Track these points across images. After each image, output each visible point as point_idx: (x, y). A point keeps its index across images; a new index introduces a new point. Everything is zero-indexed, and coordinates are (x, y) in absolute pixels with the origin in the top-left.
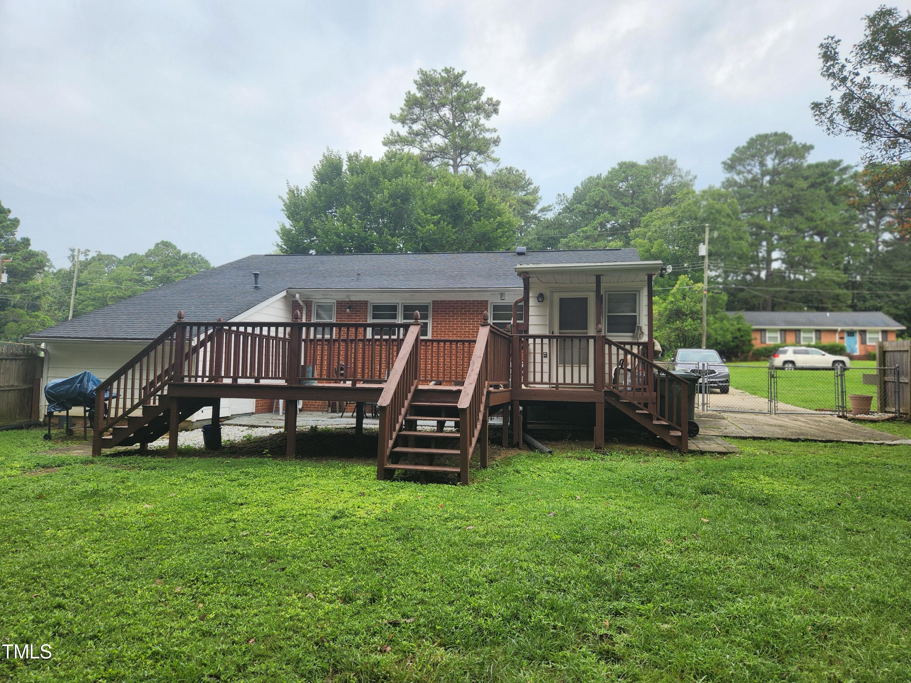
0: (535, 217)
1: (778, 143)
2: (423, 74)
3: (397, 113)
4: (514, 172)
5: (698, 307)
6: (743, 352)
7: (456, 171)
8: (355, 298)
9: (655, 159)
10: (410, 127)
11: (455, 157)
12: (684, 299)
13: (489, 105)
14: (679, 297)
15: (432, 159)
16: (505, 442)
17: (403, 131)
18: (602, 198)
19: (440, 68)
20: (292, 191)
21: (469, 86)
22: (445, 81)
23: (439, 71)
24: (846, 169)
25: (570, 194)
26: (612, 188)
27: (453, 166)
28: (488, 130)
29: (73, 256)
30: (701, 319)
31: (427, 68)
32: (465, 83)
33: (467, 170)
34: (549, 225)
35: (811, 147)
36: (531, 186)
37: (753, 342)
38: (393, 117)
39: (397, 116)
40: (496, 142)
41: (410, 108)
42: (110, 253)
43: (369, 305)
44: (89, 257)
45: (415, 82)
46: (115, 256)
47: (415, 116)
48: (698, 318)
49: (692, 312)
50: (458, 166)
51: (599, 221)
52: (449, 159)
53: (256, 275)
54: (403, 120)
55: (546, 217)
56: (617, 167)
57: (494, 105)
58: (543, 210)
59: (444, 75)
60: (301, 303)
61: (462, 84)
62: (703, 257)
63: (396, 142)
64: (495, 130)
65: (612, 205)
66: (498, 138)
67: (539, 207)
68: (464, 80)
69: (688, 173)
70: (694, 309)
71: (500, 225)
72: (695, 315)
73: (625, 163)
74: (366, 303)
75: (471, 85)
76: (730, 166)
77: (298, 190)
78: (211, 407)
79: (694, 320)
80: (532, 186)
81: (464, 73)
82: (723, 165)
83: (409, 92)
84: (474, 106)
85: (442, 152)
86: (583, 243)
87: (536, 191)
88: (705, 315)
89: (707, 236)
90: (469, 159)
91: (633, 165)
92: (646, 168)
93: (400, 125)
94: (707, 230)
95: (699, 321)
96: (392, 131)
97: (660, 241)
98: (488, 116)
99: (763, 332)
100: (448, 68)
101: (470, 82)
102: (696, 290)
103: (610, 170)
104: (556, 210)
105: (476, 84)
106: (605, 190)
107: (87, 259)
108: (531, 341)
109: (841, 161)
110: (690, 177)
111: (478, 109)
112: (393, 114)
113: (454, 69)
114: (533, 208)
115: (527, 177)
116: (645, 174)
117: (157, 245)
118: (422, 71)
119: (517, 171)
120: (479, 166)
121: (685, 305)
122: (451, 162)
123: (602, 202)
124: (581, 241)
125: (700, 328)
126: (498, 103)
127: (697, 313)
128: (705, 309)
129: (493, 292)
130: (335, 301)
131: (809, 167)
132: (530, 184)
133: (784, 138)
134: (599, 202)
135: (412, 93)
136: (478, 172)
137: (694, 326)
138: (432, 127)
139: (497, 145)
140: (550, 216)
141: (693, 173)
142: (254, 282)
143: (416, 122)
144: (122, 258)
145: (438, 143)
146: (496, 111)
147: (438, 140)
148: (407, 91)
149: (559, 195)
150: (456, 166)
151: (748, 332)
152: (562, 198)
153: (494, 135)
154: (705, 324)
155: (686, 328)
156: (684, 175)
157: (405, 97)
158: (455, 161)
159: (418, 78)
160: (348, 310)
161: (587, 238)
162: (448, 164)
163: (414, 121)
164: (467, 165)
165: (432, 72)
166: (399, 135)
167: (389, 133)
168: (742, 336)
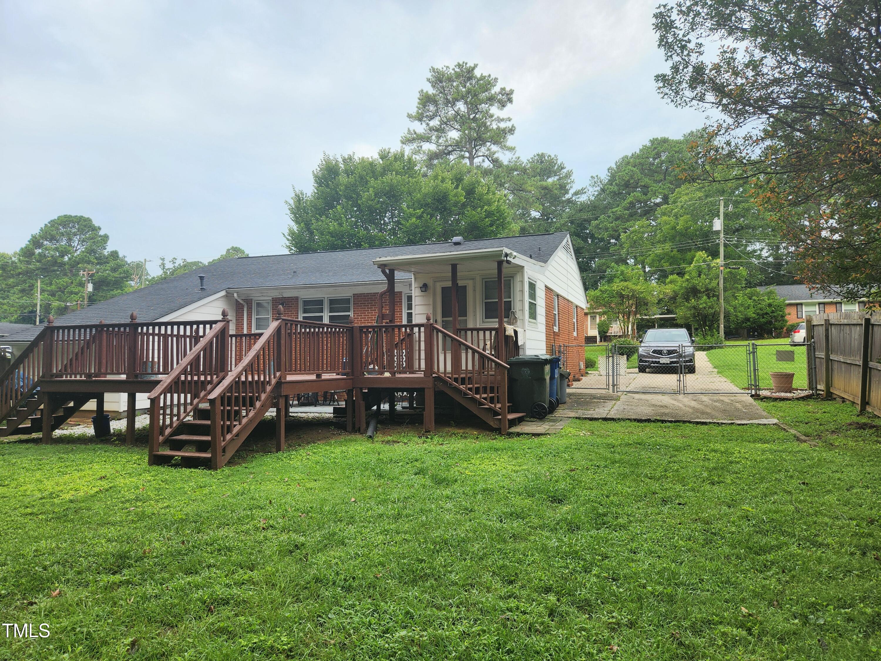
0: (569, 201)
2: (434, 71)
3: (413, 111)
4: (546, 158)
5: (714, 284)
6: (776, 329)
7: (472, 163)
8: (288, 294)
9: (692, 132)
10: (428, 124)
11: (470, 149)
12: (699, 276)
13: (503, 95)
14: (695, 274)
15: (449, 153)
16: (349, 427)
17: (420, 128)
18: (632, 177)
19: (452, 65)
20: (297, 196)
21: (483, 78)
22: (458, 76)
23: (452, 66)
25: (605, 176)
26: (643, 165)
27: (469, 158)
28: (502, 120)
29: (163, 264)
30: (718, 297)
31: (439, 66)
32: (479, 76)
33: (483, 161)
34: (583, 208)
36: (563, 170)
37: (787, 318)
38: (409, 116)
39: (413, 114)
40: (512, 131)
41: (424, 106)
42: (196, 260)
43: (299, 300)
44: (176, 265)
45: (428, 80)
46: (201, 263)
47: (431, 113)
48: (714, 296)
49: (707, 290)
50: (474, 158)
51: (629, 201)
52: (465, 151)
53: (202, 278)
54: (420, 118)
55: (580, 200)
56: (649, 144)
57: (507, 94)
58: (576, 193)
59: (457, 70)
60: (241, 302)
61: (476, 77)
62: (718, 232)
63: (414, 139)
64: (509, 120)
65: (643, 184)
66: (513, 126)
67: (571, 192)
68: (477, 73)
70: (710, 287)
71: (489, 214)
72: (711, 293)
73: (657, 139)
74: (297, 298)
75: (485, 77)
77: (302, 194)
78: (96, 400)
79: (709, 298)
80: (565, 171)
81: (476, 66)
83: (422, 91)
84: (487, 97)
85: (458, 145)
86: (613, 224)
87: (568, 175)
88: (722, 292)
89: (722, 210)
90: (483, 150)
91: (665, 141)
92: (679, 142)
93: (417, 123)
94: (722, 203)
95: (715, 298)
96: (409, 129)
97: (685, 217)
98: (503, 105)
99: (799, 307)
100: (461, 63)
101: (484, 75)
102: (714, 266)
103: (641, 148)
104: (589, 192)
105: (489, 76)
106: (634, 169)
107: (174, 267)
108: (416, 330)
111: (491, 100)
112: (410, 113)
113: (466, 64)
114: (567, 192)
115: (559, 162)
116: (677, 149)
117: (228, 250)
118: (433, 69)
119: (549, 156)
120: (495, 156)
121: (701, 283)
122: (467, 154)
123: (632, 181)
124: (612, 223)
125: (716, 306)
126: (511, 92)
127: (713, 290)
128: (721, 286)
130: (271, 298)
132: (563, 168)
134: (628, 181)
135: (425, 91)
136: (495, 161)
137: (709, 304)
138: (446, 123)
139: (512, 134)
140: (583, 198)
142: (201, 284)
143: (433, 118)
144: (207, 264)
145: (453, 137)
146: (510, 100)
147: (454, 135)
148: (420, 89)
149: (592, 177)
150: (471, 158)
151: (780, 307)
152: (596, 180)
153: (509, 124)
154: (722, 301)
155: (701, 306)
157: (418, 95)
158: (470, 153)
159: (429, 75)
161: (617, 219)
162: (463, 157)
163: (431, 118)
164: (483, 156)
165: (445, 69)
166: (415, 133)
167: (406, 132)
168: (773, 312)
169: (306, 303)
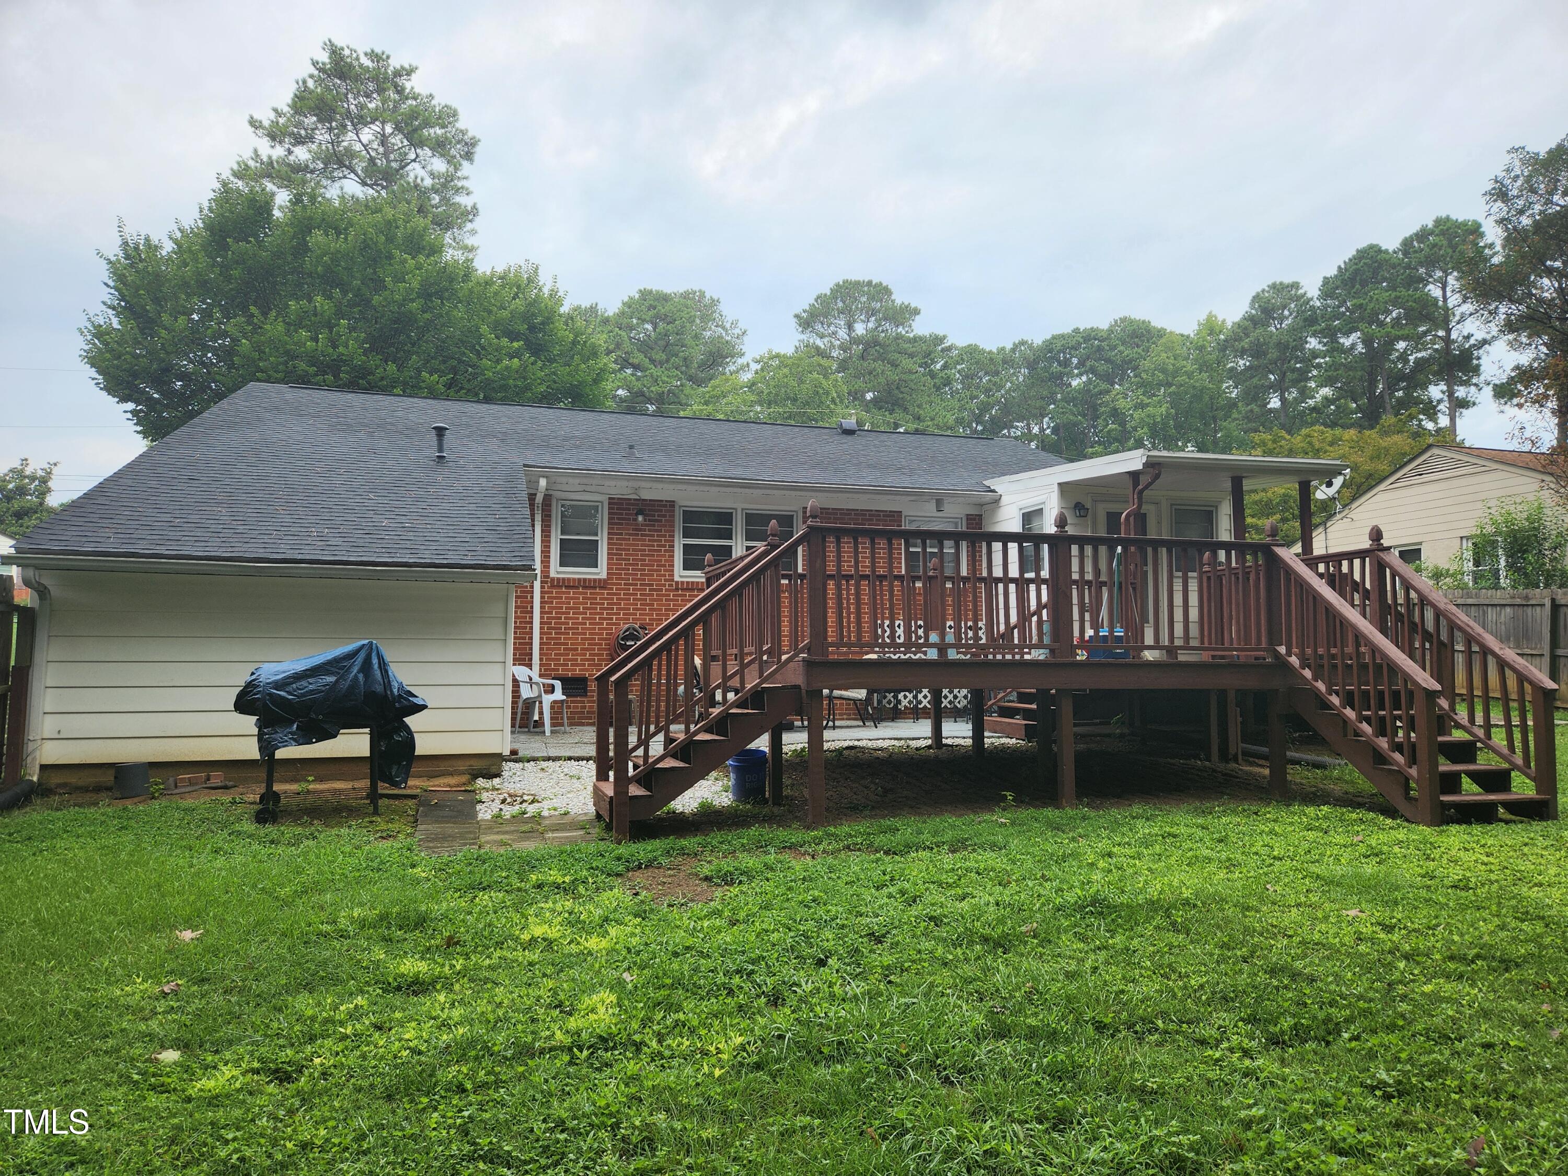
1: (872, 298)
2: (333, 52)
3: (266, 117)
10: (289, 152)
13: (457, 142)
24: (949, 349)
32: (412, 90)
35: (916, 312)
38: (254, 124)
39: (264, 123)
40: (471, 214)
41: (297, 114)
43: (677, 508)
45: (315, 64)
47: (303, 132)
53: (440, 431)
54: (275, 135)
57: (467, 144)
60: (539, 500)
66: (474, 207)
69: (734, 324)
73: (651, 292)
74: (672, 504)
76: (807, 322)
82: (795, 320)
84: (437, 137)
96: (256, 151)
100: (378, 53)
103: (626, 299)
109: (945, 337)
110: (737, 331)
112: (256, 117)
126: (473, 143)
129: (917, 495)
130: (605, 499)
131: (915, 340)
133: (881, 291)
135: (307, 84)
139: (472, 221)
141: (742, 325)
142: (436, 448)
143: (303, 143)
146: (470, 157)
148: (300, 77)
153: (466, 201)
156: (728, 326)
157: (293, 87)
159: (321, 56)
160: (640, 518)
163: (299, 141)
167: (249, 154)
169: (690, 516)
